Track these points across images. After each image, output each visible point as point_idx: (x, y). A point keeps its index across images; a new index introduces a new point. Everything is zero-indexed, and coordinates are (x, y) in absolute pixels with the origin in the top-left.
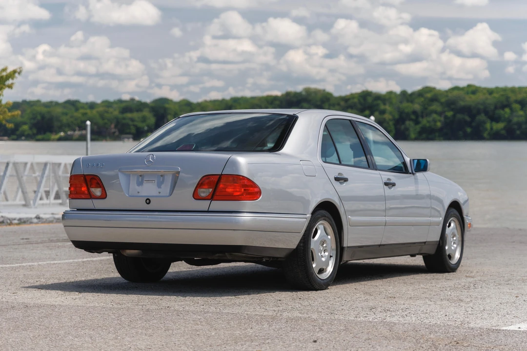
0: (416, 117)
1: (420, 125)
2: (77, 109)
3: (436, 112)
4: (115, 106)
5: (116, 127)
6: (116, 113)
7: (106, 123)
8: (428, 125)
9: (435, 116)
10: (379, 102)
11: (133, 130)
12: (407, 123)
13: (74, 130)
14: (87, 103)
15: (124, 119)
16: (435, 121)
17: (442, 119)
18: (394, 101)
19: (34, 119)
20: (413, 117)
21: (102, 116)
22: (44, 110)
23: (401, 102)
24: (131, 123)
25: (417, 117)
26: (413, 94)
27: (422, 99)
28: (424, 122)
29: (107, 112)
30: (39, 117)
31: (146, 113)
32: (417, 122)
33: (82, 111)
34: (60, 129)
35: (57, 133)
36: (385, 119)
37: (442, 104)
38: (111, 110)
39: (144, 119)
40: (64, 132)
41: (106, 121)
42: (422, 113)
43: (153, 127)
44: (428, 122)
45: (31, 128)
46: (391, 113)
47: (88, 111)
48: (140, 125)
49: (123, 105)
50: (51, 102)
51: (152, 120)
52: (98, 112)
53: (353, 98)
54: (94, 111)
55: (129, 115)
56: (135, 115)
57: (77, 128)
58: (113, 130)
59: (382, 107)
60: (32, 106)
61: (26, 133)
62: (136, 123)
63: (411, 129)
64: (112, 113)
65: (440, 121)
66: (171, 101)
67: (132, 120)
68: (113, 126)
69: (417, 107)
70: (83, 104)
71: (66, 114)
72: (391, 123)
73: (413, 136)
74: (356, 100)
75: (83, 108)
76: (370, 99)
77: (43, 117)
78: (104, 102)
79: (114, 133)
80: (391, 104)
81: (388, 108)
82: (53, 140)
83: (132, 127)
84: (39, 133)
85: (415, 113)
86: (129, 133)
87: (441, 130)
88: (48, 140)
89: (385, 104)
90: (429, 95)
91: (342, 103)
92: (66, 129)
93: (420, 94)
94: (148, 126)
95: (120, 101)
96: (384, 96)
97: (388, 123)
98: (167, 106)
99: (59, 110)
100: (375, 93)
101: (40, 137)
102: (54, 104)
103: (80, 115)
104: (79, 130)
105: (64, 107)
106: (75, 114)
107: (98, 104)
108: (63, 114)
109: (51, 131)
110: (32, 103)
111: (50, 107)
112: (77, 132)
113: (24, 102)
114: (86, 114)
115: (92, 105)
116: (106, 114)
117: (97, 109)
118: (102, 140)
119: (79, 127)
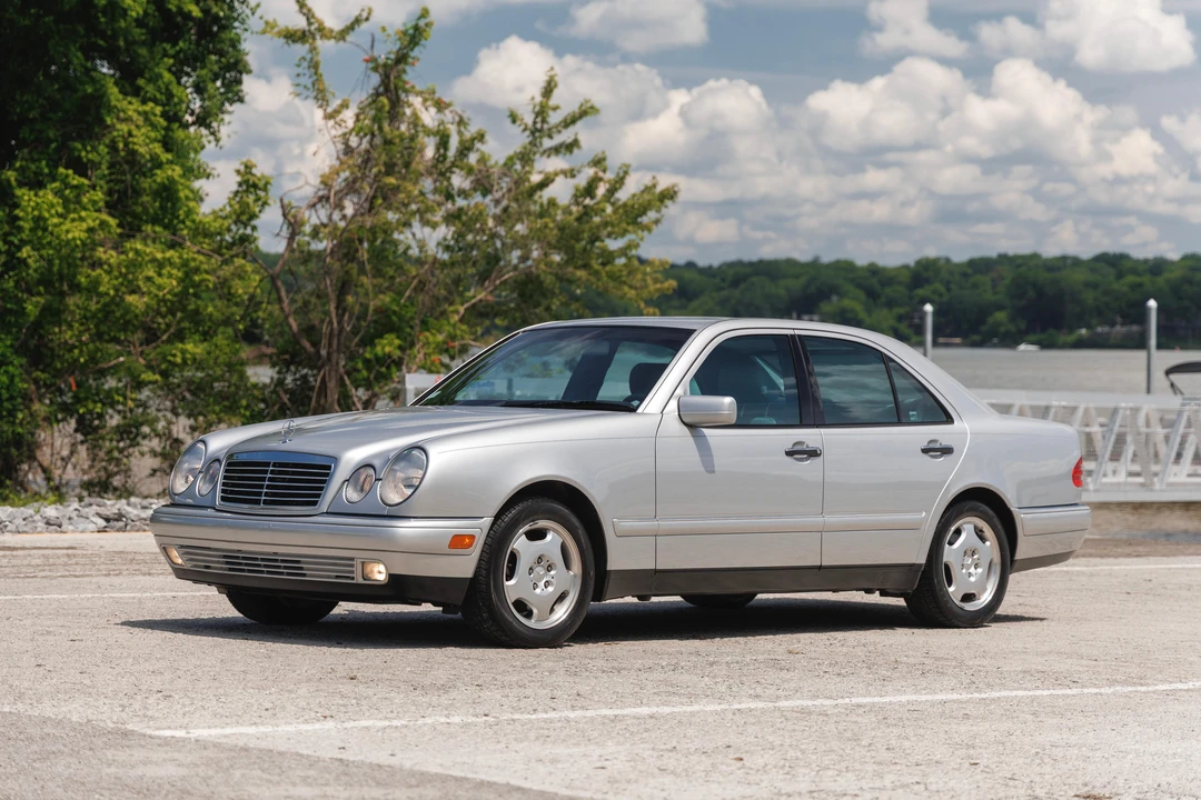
2: (1120, 276)
7: (1185, 308)
13: (1113, 324)
14: (1146, 261)
19: (1020, 296)
21: (1177, 291)
22: (1044, 276)
29: (1190, 282)
30: (1031, 294)
33: (1131, 279)
34: (1081, 320)
35: (1071, 330)
40: (1089, 327)
41: (1186, 303)
45: (1012, 319)
47: (1146, 279)
50: (1064, 258)
52: (1167, 281)
54: (1160, 280)
57: (1119, 320)
60: (1020, 266)
61: (1002, 329)
64: (1199, 283)
70: (1137, 261)
71: (1095, 286)
75: (1134, 271)
77: (1040, 294)
78: (1186, 258)
82: (1063, 346)
84: (1030, 329)
88: (1051, 346)
92: (1094, 321)
99: (1079, 276)
102: (1069, 262)
103: (1126, 289)
104: (1123, 324)
105: (1093, 270)
106: (1116, 286)
107: (1172, 263)
108: (1088, 285)
109: (1058, 327)
110: (1019, 261)
111: (1059, 269)
112: (1118, 328)
113: (1003, 258)
114: (1140, 286)
115: (1158, 267)
116: (1187, 286)
117: (1167, 276)
118: (1174, 348)
119: (1122, 317)
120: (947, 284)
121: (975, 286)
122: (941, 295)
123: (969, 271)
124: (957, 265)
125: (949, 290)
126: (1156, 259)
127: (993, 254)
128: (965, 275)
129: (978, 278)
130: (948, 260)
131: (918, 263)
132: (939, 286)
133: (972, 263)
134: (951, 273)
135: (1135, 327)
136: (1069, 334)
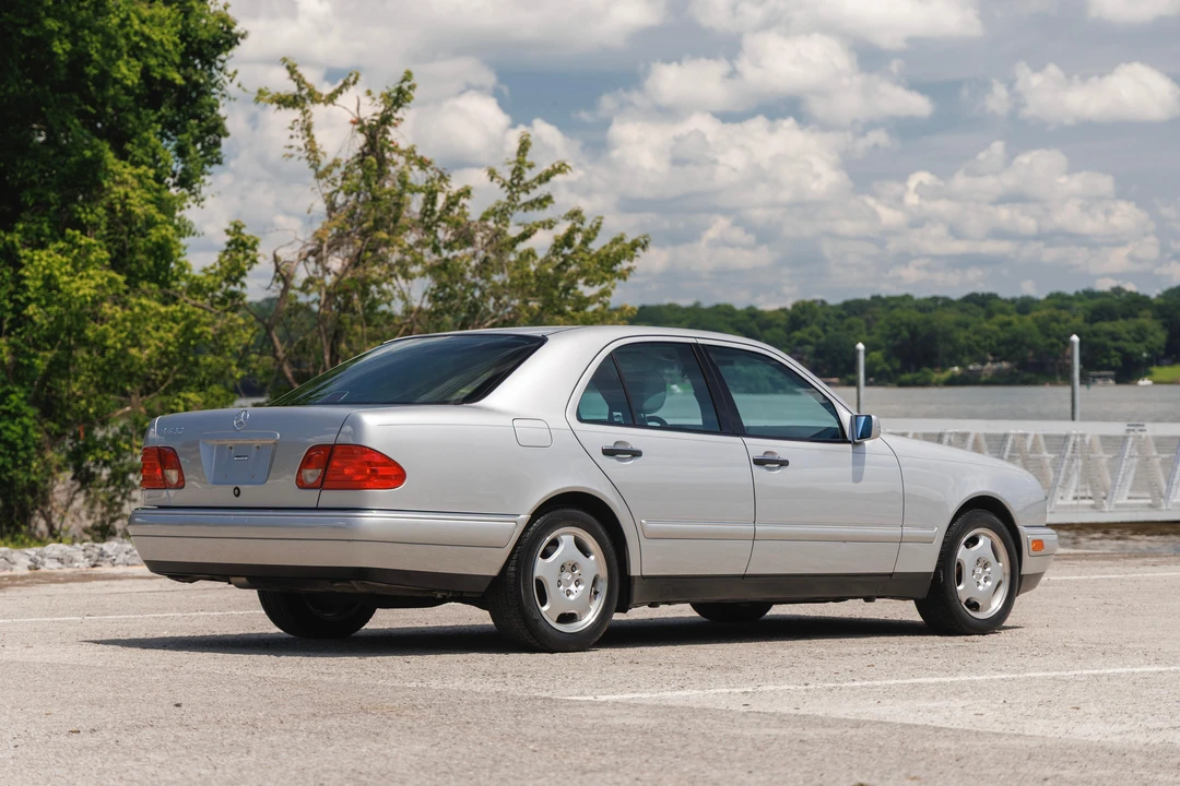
2: (990, 315)
4: (1078, 305)
6: (1077, 321)
7: (1053, 345)
11: (1116, 361)
13: (983, 362)
14: (1013, 301)
15: (1095, 334)
19: (894, 336)
21: (1044, 329)
22: (917, 316)
24: (1111, 343)
29: (1057, 320)
30: (905, 334)
31: (1146, 320)
33: (1000, 318)
34: (953, 359)
35: (944, 367)
39: (1141, 335)
40: (960, 364)
41: (1054, 340)
43: (1162, 353)
45: (887, 359)
47: (1014, 318)
48: (1132, 347)
49: (1096, 302)
50: (935, 299)
51: (1160, 337)
52: (1036, 320)
54: (1028, 319)
55: (1107, 326)
56: (1120, 326)
57: (991, 358)
60: (893, 307)
61: (878, 369)
62: (1121, 344)
64: (1067, 321)
67: (1114, 337)
70: (1005, 301)
71: (966, 326)
75: (1003, 311)
77: (914, 333)
78: (1050, 297)
82: (936, 385)
83: (1113, 353)
84: (905, 368)
86: (1109, 367)
88: (926, 384)
92: (966, 360)
94: (1150, 351)
95: (1090, 294)
99: (951, 317)
101: (907, 377)
102: (940, 302)
103: (996, 328)
104: (994, 362)
105: (963, 310)
106: (986, 325)
107: (1038, 301)
108: (959, 324)
109: (932, 366)
110: (892, 303)
111: (930, 310)
112: (989, 365)
113: (876, 299)
114: (1009, 324)
115: (1024, 306)
116: (1054, 325)
117: (1035, 314)
118: (1043, 384)
119: (993, 355)
120: (824, 326)
121: (850, 327)
122: (818, 337)
123: (844, 313)
124: (832, 307)
125: (825, 331)
126: (1022, 298)
127: (867, 296)
128: (840, 317)
129: (854, 319)
130: (823, 303)
131: (795, 306)
132: (817, 329)
133: (846, 305)
134: (827, 315)
135: (1005, 365)
136: (943, 372)
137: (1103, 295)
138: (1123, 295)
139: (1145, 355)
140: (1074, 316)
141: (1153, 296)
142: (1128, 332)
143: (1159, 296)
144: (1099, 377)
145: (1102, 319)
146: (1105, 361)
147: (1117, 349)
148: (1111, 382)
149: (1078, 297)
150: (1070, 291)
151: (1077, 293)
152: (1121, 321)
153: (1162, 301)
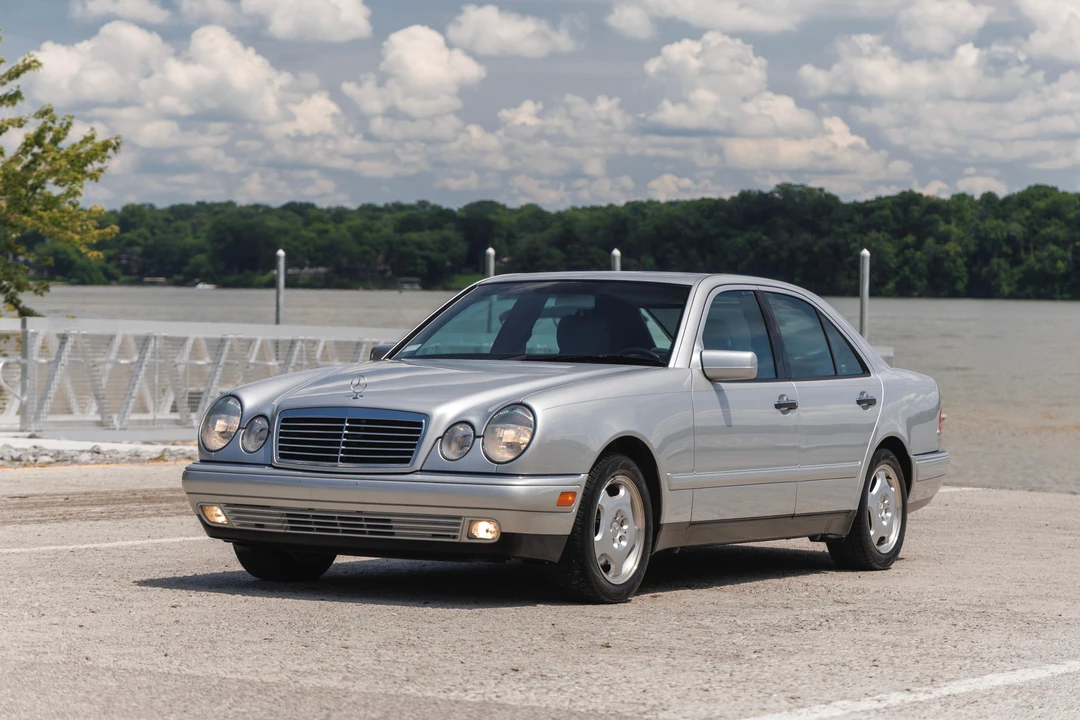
0: (1014, 250)
1: (1023, 268)
2: (307, 223)
3: (1055, 241)
4: (387, 216)
5: (387, 260)
6: (388, 231)
7: (365, 252)
8: (1038, 267)
9: (1053, 248)
10: (936, 216)
11: (422, 268)
12: (995, 261)
13: (302, 268)
14: (329, 210)
15: (404, 243)
16: (1053, 259)
17: (1069, 255)
18: (968, 215)
19: (219, 240)
20: (1007, 249)
21: (357, 235)
22: (240, 222)
23: (982, 218)
24: (417, 252)
25: (1016, 250)
26: (1008, 200)
27: (1028, 213)
28: (1031, 260)
29: (369, 229)
30: (230, 238)
31: (449, 232)
32: (1015, 261)
33: (318, 226)
35: (265, 271)
36: (947, 253)
37: (1069, 223)
38: (378, 224)
39: (445, 246)
41: (367, 248)
42: (1027, 241)
43: (463, 262)
44: (1040, 260)
45: (212, 261)
46: (960, 241)
47: (330, 226)
48: (437, 256)
49: (401, 215)
50: (256, 207)
51: (461, 248)
52: (350, 228)
53: (882, 208)
54: (343, 227)
55: (415, 236)
56: (426, 236)
57: (308, 262)
58: (382, 267)
59: (942, 227)
60: (216, 213)
61: (203, 270)
62: (427, 253)
63: (1003, 275)
64: (379, 231)
65: (1064, 259)
66: (503, 207)
67: (421, 246)
68: (381, 258)
69: (1016, 228)
70: (322, 210)
72: (960, 261)
73: (1006, 289)
74: (886, 212)
75: (320, 219)
76: (915, 211)
77: (237, 238)
78: (363, 208)
79: (384, 272)
80: (961, 220)
81: (954, 229)
82: (258, 286)
83: (420, 261)
84: (228, 270)
85: (1010, 240)
86: (413, 274)
87: (1066, 277)
88: (249, 285)
89: (948, 222)
90: (1042, 204)
91: (858, 218)
93: (1023, 200)
94: (453, 260)
95: (399, 207)
96: (947, 203)
97: (954, 262)
98: (492, 217)
99: (272, 223)
100: (928, 198)
101: (231, 278)
102: (261, 210)
103: (313, 235)
104: (311, 266)
105: (282, 218)
106: (304, 232)
107: (352, 212)
108: (279, 231)
109: (255, 269)
110: (217, 209)
111: (252, 216)
112: (306, 270)
113: (201, 205)
114: (326, 232)
115: (339, 215)
116: (367, 234)
117: (348, 223)
118: (357, 288)
119: (310, 260)
120: (152, 229)
121: (177, 231)
122: (146, 239)
123: (171, 217)
124: (162, 211)
125: (153, 234)
126: (337, 208)
127: (192, 202)
128: (167, 220)
129: (180, 223)
130: (152, 207)
131: (126, 209)
132: (143, 230)
133: (174, 210)
134: (156, 219)
135: (322, 270)
136: (264, 274)
137: (410, 207)
138: (428, 209)
139: (448, 264)
140: (385, 226)
141: (455, 209)
142: (434, 243)
143: (460, 210)
144: (407, 282)
145: (409, 230)
146: (412, 268)
147: (424, 258)
148: (417, 287)
149: (387, 209)
150: (380, 203)
151: (386, 205)
152: (428, 232)
153: (463, 214)
